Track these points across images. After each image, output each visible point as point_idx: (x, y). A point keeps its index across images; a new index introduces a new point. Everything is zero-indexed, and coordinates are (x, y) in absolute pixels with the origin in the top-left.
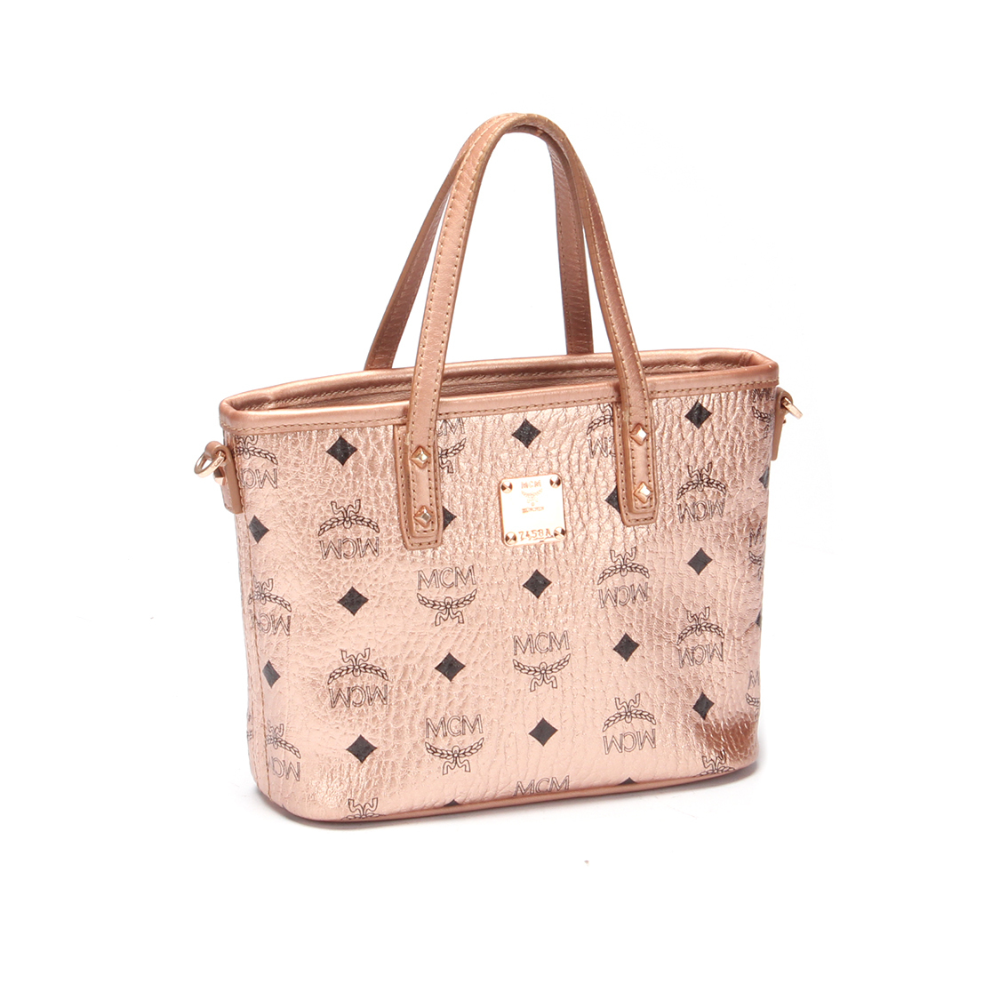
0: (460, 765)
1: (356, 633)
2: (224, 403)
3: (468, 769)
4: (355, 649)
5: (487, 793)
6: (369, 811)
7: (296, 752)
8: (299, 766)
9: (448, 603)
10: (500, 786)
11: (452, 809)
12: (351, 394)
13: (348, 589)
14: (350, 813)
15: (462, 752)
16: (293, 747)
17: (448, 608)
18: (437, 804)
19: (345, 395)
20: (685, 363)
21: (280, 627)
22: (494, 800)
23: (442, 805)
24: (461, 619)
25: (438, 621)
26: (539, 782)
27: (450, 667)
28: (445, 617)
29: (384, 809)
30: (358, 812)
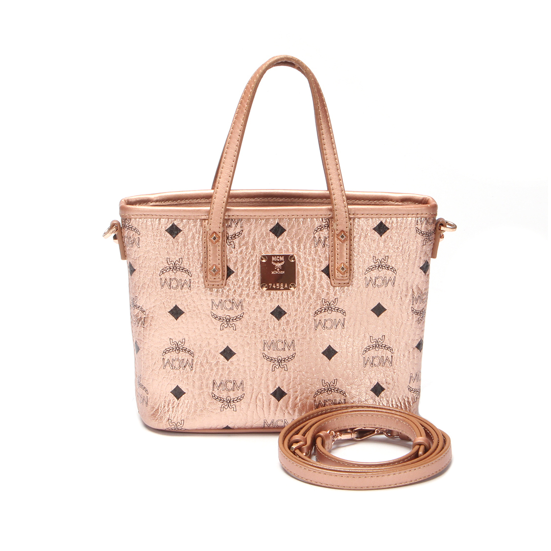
0: (231, 407)
1: (177, 330)
2: (123, 201)
3: (235, 410)
4: (177, 339)
5: (247, 424)
6: (179, 427)
7: (146, 391)
8: (147, 398)
9: (228, 319)
10: (254, 421)
11: (227, 431)
12: (200, 201)
13: (174, 306)
14: (169, 427)
15: (232, 400)
16: (145, 388)
17: (228, 321)
18: (218, 427)
19: (196, 202)
20: (391, 200)
21: (140, 323)
22: (252, 428)
23: (222, 428)
24: (234, 328)
25: (222, 327)
26: (278, 421)
27: (228, 353)
28: (226, 326)
29: (187, 426)
30: (173, 426)
